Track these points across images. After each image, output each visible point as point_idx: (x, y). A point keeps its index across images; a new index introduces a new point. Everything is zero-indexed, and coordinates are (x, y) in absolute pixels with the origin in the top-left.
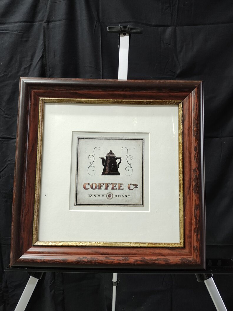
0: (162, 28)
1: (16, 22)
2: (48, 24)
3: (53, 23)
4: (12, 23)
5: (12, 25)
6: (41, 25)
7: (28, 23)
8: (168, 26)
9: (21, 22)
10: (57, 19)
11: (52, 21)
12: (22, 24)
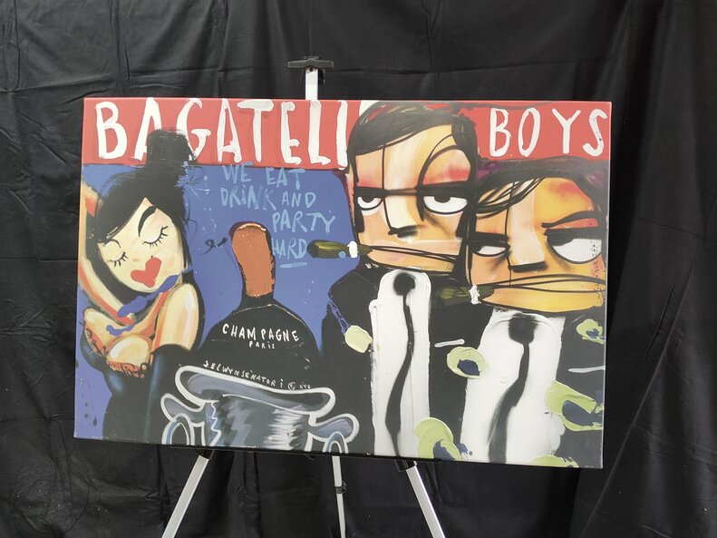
0: (415, 75)
1: (174, 70)
2: (226, 74)
3: (233, 72)
4: (166, 71)
5: (168, 74)
6: (213, 73)
7: (194, 71)
8: (425, 72)
9: (181, 69)
10: (240, 66)
11: (231, 70)
12: (182, 72)
